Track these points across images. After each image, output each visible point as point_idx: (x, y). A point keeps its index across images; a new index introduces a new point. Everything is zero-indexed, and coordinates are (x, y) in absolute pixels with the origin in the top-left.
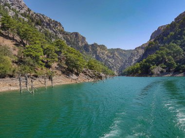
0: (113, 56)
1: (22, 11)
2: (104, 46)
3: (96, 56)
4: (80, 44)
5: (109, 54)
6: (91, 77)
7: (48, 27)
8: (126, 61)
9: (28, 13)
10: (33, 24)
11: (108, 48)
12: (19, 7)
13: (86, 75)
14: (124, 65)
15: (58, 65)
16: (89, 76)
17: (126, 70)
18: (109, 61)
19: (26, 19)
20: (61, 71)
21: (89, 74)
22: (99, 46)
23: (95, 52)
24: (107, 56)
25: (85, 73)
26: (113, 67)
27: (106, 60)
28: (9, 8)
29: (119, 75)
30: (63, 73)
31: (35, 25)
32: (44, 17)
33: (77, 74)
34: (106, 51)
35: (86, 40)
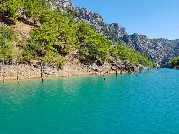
0: (155, 47)
1: (65, 6)
2: (145, 36)
3: (136, 46)
4: (119, 35)
5: (151, 45)
6: (119, 68)
7: (87, 18)
8: (171, 52)
9: (69, 7)
10: (72, 16)
11: (150, 39)
12: (62, 2)
13: (114, 65)
14: (169, 56)
15: (78, 52)
16: (117, 66)
17: (170, 62)
18: (150, 52)
19: (66, 12)
20: (80, 59)
21: (117, 64)
22: (139, 36)
23: (135, 43)
24: (149, 47)
25: (112, 62)
26: (155, 58)
27: (147, 51)
28: (53, 3)
29: (162, 68)
30: (82, 61)
31: (73, 17)
32: (85, 11)
33: (100, 64)
34: (147, 41)
35: (126, 31)
